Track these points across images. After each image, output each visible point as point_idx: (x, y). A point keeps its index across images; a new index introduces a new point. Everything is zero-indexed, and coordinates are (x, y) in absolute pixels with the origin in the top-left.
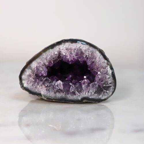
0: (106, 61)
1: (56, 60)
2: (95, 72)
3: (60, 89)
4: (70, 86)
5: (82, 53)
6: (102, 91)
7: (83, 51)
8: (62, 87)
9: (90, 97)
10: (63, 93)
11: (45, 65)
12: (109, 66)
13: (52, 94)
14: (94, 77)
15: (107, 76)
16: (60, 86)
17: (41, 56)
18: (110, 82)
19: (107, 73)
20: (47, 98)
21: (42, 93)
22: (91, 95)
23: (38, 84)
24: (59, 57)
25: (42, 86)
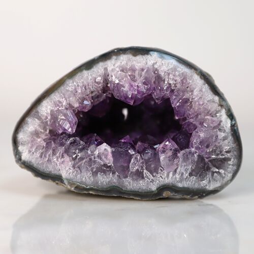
0: (217, 98)
1: (98, 97)
2: (190, 124)
3: (105, 165)
4: (131, 156)
5: (159, 79)
6: (208, 169)
7: (162, 74)
8: (110, 160)
9: (180, 185)
10: (114, 173)
11: (70, 106)
12: (224, 110)
13: (86, 178)
14: (188, 136)
15: (219, 133)
16: (106, 157)
17: (62, 88)
18: (227, 148)
19: (219, 127)
20: (77, 188)
21: (64, 175)
22: (181, 180)
23: (54, 153)
24: (105, 89)
25: (63, 157)
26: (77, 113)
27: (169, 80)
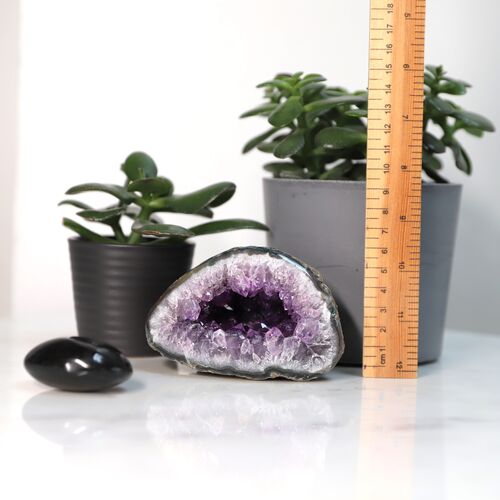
0: (319, 293)
1: (219, 289)
2: (296, 315)
3: (220, 348)
4: (242, 341)
5: (269, 276)
6: (311, 354)
7: (272, 271)
8: (223, 344)
9: (285, 367)
10: (227, 355)
11: (195, 297)
12: (325, 304)
13: (204, 359)
14: (294, 325)
15: (320, 324)
16: (221, 341)
18: (327, 337)
19: (319, 318)
20: (198, 367)
21: (187, 356)
22: (285, 363)
23: (179, 337)
24: (225, 283)
25: (186, 340)
26: (201, 304)
27: (279, 276)
